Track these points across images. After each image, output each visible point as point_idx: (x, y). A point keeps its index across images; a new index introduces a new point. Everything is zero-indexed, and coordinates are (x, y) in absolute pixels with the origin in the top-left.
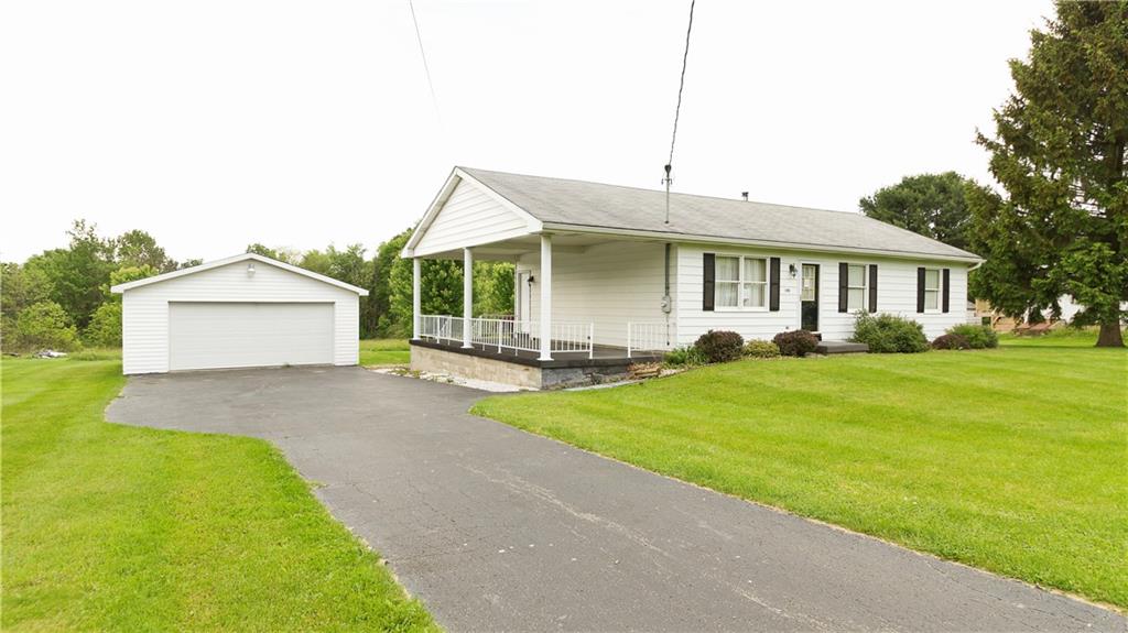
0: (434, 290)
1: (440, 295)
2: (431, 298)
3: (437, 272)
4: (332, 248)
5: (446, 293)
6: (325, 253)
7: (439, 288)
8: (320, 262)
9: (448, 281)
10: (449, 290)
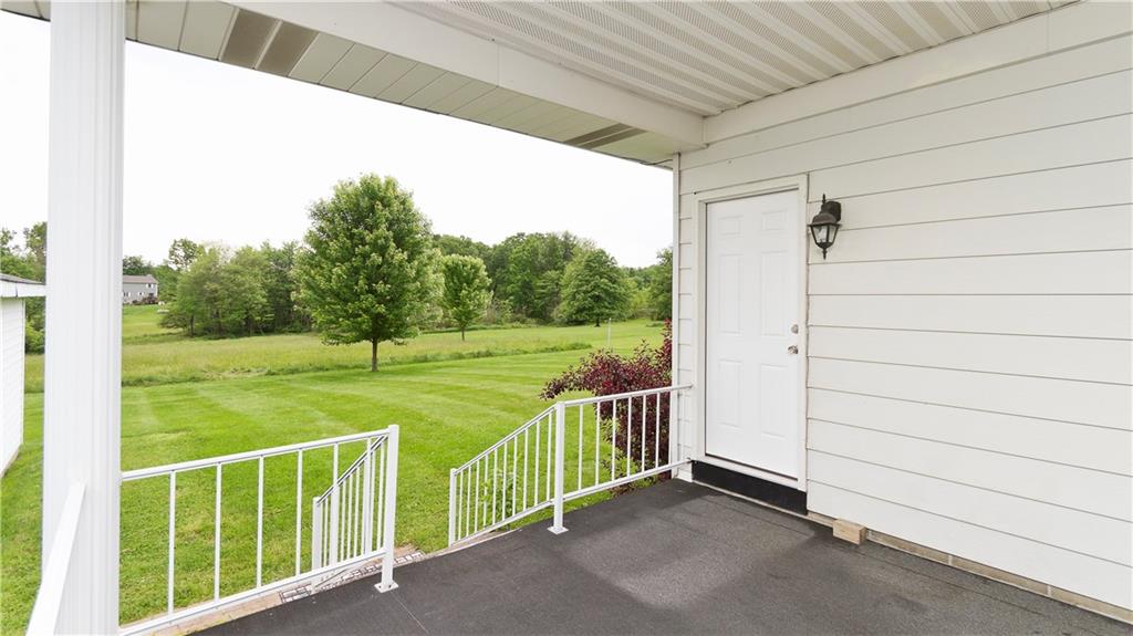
0: (361, 282)
1: (372, 291)
2: (357, 295)
3: (365, 256)
4: (267, 245)
5: (380, 287)
6: (259, 249)
7: (370, 280)
8: (252, 257)
9: (384, 269)
10: (386, 283)
